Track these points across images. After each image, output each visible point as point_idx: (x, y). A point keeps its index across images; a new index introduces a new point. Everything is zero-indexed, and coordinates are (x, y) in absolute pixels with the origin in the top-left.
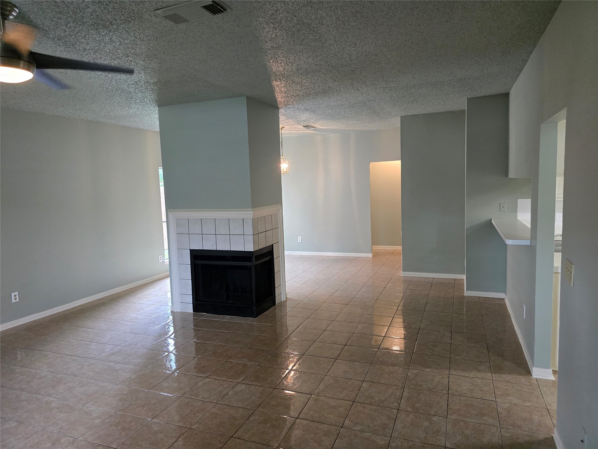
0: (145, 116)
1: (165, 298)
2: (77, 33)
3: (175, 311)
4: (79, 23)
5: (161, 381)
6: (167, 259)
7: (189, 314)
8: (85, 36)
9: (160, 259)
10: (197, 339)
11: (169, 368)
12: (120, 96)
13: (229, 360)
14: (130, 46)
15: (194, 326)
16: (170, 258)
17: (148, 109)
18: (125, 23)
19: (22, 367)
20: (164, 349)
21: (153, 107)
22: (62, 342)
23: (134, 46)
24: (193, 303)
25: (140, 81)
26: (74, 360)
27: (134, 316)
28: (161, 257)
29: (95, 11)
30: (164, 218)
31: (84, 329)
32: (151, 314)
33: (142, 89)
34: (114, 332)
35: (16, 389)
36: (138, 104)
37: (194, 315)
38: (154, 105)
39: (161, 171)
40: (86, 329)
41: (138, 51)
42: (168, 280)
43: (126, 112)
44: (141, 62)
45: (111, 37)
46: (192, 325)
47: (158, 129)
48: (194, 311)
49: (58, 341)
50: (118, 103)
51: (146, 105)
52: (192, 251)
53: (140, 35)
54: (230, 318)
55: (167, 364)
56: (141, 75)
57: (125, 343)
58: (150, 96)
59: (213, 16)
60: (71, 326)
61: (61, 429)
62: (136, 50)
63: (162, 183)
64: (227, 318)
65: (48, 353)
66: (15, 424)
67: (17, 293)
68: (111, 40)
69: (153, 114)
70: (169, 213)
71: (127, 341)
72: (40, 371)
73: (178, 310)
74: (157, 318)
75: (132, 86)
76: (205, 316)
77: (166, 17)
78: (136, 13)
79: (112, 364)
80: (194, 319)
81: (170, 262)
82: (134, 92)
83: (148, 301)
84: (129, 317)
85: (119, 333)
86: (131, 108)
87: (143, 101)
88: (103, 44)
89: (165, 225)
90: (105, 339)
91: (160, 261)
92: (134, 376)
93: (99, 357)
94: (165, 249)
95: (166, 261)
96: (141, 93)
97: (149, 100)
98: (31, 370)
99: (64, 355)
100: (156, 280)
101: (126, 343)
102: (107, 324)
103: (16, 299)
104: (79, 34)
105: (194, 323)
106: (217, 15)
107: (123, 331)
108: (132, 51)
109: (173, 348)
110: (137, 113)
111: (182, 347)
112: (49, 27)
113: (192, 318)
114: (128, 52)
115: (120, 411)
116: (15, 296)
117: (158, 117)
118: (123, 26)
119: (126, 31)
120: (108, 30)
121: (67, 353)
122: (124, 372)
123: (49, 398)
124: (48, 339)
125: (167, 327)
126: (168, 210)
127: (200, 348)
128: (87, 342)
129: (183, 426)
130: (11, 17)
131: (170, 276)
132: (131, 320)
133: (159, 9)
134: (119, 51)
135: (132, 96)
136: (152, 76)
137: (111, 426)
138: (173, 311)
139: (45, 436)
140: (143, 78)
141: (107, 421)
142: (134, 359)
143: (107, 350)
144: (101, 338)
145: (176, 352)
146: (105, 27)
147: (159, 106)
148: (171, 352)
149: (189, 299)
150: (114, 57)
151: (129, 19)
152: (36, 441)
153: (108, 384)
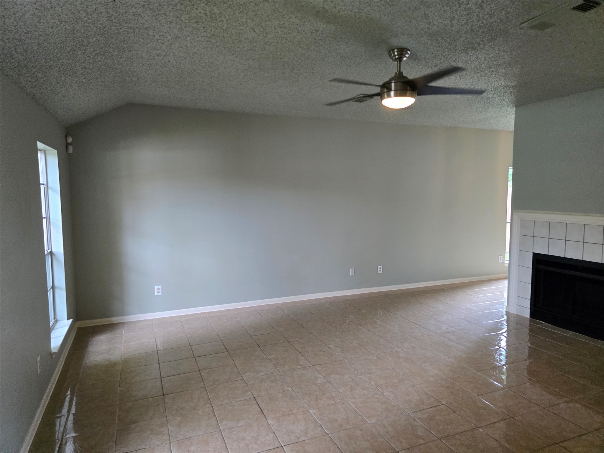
0: (501, 117)
1: (501, 298)
2: (450, 59)
3: (510, 312)
4: (452, 51)
5: (489, 368)
6: (507, 261)
7: (525, 318)
8: (456, 59)
9: (500, 259)
10: (531, 344)
11: (498, 360)
12: (479, 102)
13: (565, 375)
14: (493, 59)
15: (529, 330)
16: (510, 260)
17: (504, 111)
18: (491, 41)
19: (381, 321)
20: (494, 343)
21: (510, 109)
22: (409, 312)
23: (497, 58)
24: (530, 308)
25: (499, 87)
26: (417, 327)
27: (469, 306)
28: (501, 258)
29: (467, 38)
30: (509, 219)
31: (426, 306)
32: (485, 308)
33: (501, 94)
34: (450, 315)
35: (377, 335)
36: (495, 108)
37: (530, 321)
38: (512, 106)
39: (511, 171)
40: (427, 307)
41: (501, 62)
42: (506, 282)
43: (483, 116)
44: (502, 70)
45: (477, 55)
46: (527, 330)
47: (512, 129)
48: (531, 316)
49: (407, 310)
50: (476, 109)
51: (502, 108)
52: (535, 255)
53: (504, 48)
54: (574, 334)
55: (496, 356)
56: (501, 82)
57: (458, 327)
58: (508, 98)
59: (583, 14)
60: (416, 301)
61: (405, 373)
62: (498, 61)
63: (510, 184)
64: (570, 334)
65: (399, 317)
66: (375, 358)
67: (381, 267)
68: (477, 58)
69: (509, 115)
70: (514, 213)
71: (461, 326)
72: (393, 328)
73: (513, 311)
74: (491, 314)
75: (491, 92)
76: (543, 324)
77: (531, 28)
78: (502, 31)
79: (447, 340)
80: (530, 325)
81: (509, 264)
82: (492, 97)
83: (484, 296)
84: (464, 306)
85: (454, 317)
86: (488, 112)
87: (501, 104)
88: (470, 63)
89: (508, 226)
90: (443, 319)
91: (500, 262)
92: (464, 356)
93: (437, 331)
94: (506, 251)
95: (505, 262)
96: (500, 97)
97: (507, 102)
98: (388, 325)
99: (410, 322)
100: (494, 279)
101: (460, 328)
102: (445, 307)
103: (380, 271)
104: (451, 59)
105: (530, 328)
106: (589, 11)
107: (458, 317)
108: (495, 63)
109: (505, 344)
110: (493, 115)
111: (513, 346)
112: (429, 59)
113: (528, 323)
114: (491, 64)
115: (450, 378)
116: (380, 268)
117: (514, 117)
118: (490, 44)
119: (492, 48)
120: (475, 51)
121: (412, 321)
122: (456, 350)
123: (398, 349)
124: (399, 307)
125: (500, 324)
126: (513, 210)
127: (532, 353)
128: (427, 317)
129: (506, 413)
130: (405, 59)
131: (508, 278)
132: (466, 309)
133: (525, 22)
134: (483, 65)
135: (490, 101)
136: (512, 80)
137: (442, 386)
138: (508, 312)
139: (395, 374)
140: (503, 83)
141: (439, 382)
142: (466, 342)
143: (443, 328)
144: (439, 317)
145: (507, 348)
146: (473, 48)
147: (516, 106)
148: (502, 348)
149: (527, 303)
150: (478, 71)
151: (496, 38)
152: (388, 375)
153: (442, 354)
